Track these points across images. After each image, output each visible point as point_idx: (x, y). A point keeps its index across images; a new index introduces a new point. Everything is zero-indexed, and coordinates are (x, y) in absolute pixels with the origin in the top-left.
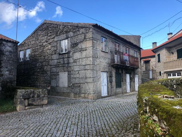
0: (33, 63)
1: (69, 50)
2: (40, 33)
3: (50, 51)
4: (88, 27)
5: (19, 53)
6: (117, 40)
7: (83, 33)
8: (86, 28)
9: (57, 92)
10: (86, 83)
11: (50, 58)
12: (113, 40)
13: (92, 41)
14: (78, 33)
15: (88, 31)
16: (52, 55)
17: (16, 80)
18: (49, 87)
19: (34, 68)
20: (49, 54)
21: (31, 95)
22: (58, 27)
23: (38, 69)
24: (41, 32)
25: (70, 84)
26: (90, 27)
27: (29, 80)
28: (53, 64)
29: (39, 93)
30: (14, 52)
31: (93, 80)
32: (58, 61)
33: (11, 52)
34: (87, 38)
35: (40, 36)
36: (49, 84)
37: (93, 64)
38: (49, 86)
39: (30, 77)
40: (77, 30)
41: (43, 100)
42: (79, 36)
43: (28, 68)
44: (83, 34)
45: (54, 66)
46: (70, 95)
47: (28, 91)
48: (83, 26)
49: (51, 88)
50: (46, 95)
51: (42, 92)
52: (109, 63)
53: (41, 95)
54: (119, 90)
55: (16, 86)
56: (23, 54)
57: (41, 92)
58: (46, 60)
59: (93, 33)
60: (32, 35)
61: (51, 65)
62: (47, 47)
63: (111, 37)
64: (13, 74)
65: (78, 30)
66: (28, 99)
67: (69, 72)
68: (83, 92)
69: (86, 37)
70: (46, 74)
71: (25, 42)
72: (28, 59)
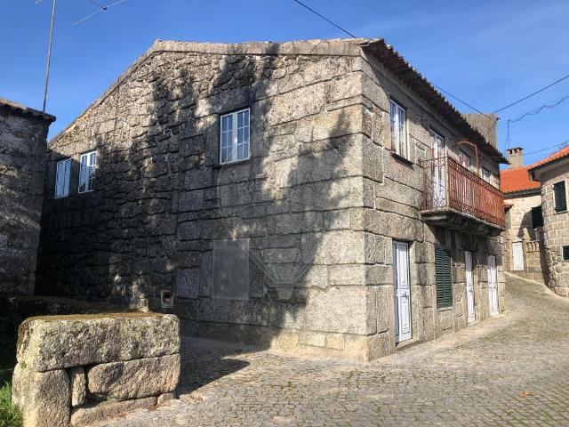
0: (104, 204)
1: (255, 150)
2: (137, 90)
3: (176, 155)
4: (341, 53)
5: (52, 168)
6: (437, 118)
7: (318, 80)
8: (333, 56)
9: (201, 321)
10: (333, 289)
11: (175, 184)
12: (425, 116)
13: (360, 111)
14: (297, 79)
15: (340, 71)
16: (184, 172)
17: (34, 267)
18: (167, 300)
19: (110, 224)
20: (172, 169)
21: (104, 349)
22: (209, 64)
23: (124, 228)
24: (140, 84)
25: (262, 288)
26: (352, 53)
27: (87, 269)
28: (187, 208)
29: (143, 334)
30: (32, 155)
31: (367, 276)
32: (208, 194)
33: (22, 155)
34: (336, 98)
35: (138, 101)
36: (170, 287)
37: (365, 207)
38: (167, 296)
39: (92, 257)
40: (292, 69)
41: (157, 370)
42: (301, 91)
43: (86, 223)
44: (322, 84)
45: (191, 216)
46: (258, 337)
47: (86, 329)
48: (321, 52)
49: (175, 302)
50: (172, 345)
51: (156, 331)
52: (417, 205)
53: (152, 346)
54: (447, 316)
55: (36, 293)
56: (68, 172)
57: (150, 331)
58: (156, 192)
59: (365, 78)
60: (107, 100)
61: (178, 213)
62: (166, 142)
63: (419, 103)
64: (25, 246)
65: (296, 67)
66: (86, 368)
67: (257, 241)
68: (319, 324)
69: (331, 94)
70: (156, 248)
71: (76, 128)
72: (87, 190)
